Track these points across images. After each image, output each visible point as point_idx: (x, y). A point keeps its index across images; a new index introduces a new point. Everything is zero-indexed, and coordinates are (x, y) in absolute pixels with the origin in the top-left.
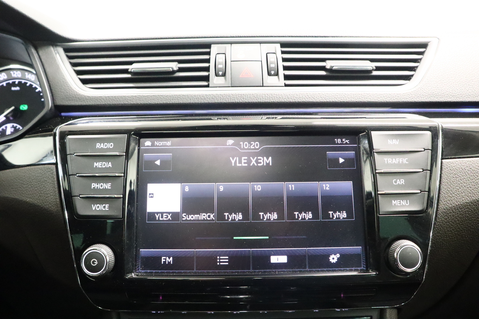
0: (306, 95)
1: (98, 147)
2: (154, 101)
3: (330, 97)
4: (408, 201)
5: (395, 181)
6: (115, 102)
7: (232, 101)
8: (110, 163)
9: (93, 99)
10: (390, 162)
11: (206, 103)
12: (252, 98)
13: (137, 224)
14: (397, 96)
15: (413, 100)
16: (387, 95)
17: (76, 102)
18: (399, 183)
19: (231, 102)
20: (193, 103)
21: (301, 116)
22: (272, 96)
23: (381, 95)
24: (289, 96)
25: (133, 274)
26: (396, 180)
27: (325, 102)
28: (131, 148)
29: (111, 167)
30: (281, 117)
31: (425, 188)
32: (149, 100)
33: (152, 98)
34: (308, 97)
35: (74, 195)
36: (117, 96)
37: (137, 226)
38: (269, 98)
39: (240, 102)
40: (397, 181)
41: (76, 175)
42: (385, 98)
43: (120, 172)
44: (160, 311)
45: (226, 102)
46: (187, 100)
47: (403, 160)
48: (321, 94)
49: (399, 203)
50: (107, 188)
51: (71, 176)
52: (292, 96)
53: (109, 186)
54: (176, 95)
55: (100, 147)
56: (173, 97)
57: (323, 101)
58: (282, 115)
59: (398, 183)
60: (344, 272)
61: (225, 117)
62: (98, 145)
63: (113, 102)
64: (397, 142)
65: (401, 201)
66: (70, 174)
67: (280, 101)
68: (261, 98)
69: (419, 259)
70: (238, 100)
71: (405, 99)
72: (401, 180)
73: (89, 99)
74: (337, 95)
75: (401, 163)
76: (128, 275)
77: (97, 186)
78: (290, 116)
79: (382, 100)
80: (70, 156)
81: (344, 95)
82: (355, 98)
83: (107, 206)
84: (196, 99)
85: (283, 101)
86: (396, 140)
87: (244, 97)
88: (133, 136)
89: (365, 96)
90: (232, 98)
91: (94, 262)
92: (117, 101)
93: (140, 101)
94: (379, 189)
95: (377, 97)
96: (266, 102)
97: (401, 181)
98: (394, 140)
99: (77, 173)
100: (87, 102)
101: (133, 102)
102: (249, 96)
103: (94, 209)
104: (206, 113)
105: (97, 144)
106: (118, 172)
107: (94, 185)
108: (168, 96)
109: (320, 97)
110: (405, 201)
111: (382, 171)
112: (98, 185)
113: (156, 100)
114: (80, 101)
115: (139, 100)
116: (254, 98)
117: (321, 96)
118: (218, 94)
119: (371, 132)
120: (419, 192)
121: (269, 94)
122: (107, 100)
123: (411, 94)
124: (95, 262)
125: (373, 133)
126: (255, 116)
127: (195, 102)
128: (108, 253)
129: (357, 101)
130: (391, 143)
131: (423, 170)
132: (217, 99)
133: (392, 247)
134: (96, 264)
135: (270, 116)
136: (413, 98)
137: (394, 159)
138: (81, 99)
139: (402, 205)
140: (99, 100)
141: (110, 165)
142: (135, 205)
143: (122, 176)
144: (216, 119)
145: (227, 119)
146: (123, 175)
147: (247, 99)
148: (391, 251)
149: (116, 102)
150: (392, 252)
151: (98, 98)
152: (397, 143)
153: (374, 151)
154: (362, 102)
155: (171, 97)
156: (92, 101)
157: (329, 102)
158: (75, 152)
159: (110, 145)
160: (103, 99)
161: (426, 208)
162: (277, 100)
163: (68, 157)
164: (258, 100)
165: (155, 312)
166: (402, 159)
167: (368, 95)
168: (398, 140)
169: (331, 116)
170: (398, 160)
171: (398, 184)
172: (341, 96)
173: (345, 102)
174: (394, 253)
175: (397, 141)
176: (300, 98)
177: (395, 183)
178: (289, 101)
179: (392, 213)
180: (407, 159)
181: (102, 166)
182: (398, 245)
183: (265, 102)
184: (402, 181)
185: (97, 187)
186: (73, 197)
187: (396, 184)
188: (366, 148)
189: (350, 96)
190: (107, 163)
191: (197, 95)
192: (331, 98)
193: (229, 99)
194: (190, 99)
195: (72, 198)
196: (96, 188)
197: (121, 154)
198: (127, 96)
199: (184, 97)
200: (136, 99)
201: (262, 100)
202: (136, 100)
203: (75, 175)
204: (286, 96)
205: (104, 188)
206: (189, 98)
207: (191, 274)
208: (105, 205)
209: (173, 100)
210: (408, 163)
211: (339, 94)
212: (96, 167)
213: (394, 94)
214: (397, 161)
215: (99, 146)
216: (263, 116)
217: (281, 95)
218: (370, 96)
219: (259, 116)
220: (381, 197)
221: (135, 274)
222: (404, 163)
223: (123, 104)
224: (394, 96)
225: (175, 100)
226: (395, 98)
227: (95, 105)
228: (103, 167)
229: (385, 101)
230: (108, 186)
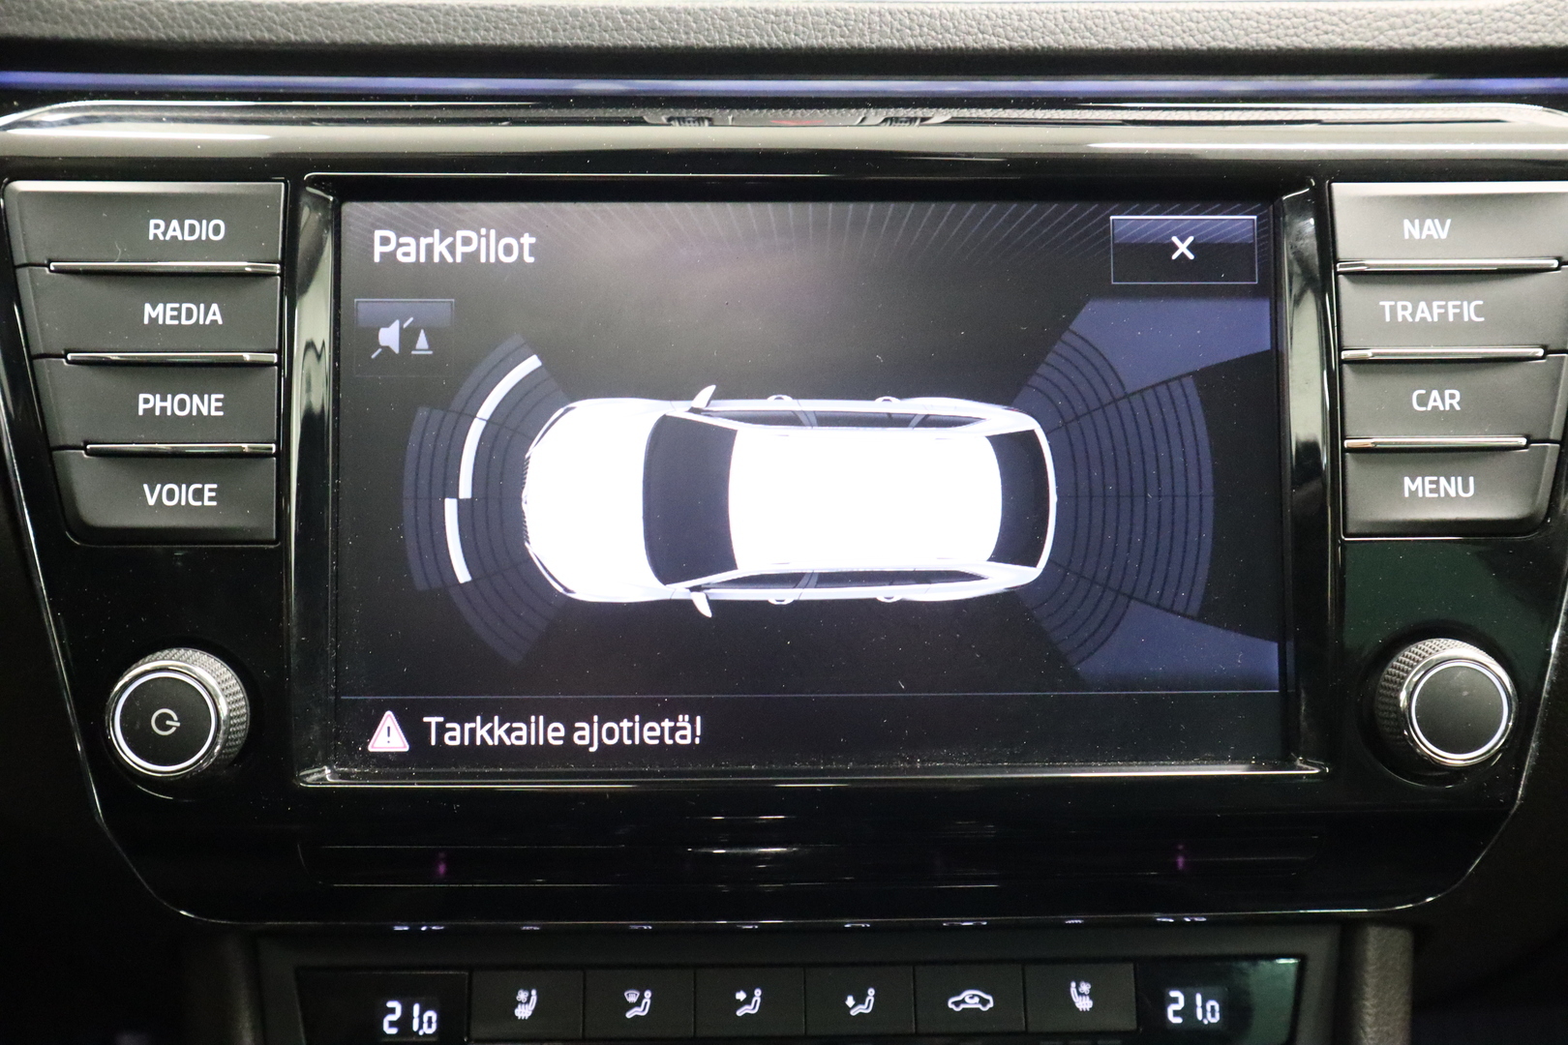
0: (1059, 16)
1: (155, 235)
2: (393, 31)
3: (1164, 30)
4: (1471, 479)
5: (1419, 396)
6: (215, 32)
7: (736, 42)
8: (215, 307)
9: (112, 15)
10: (1404, 316)
11: (625, 48)
12: (824, 30)
13: (337, 565)
14: (1466, 20)
15: (1535, 37)
16: (1420, 18)
17: (28, 23)
18: (1439, 403)
19: (733, 47)
20: (566, 47)
21: (1032, 111)
22: (911, 20)
23: (1392, 20)
24: (987, 22)
25: (328, 771)
26: (1423, 392)
27: (1140, 50)
28: (304, 242)
29: (220, 322)
30: (948, 118)
31: (1549, 426)
32: (368, 28)
33: (381, 20)
34: (1066, 26)
35: (62, 443)
36: (223, 5)
37: (337, 575)
38: (898, 31)
39: (774, 46)
40: (1428, 394)
41: (65, 357)
42: (1411, 30)
43: (261, 348)
44: (429, 921)
45: (712, 45)
46: (539, 31)
47: (1460, 307)
48: (1128, 12)
49: (1434, 486)
50: (205, 413)
51: (44, 361)
52: (1000, 21)
53: (214, 404)
54: (492, 9)
55: (164, 234)
56: (477, 17)
57: (1134, 45)
58: (950, 107)
59: (1431, 404)
60: (1192, 764)
61: (703, 113)
62: (157, 226)
63: (203, 28)
64: (1443, 229)
65: (1443, 480)
66: (34, 352)
67: (945, 46)
68: (861, 30)
69: (1501, 718)
70: (762, 37)
71: (1500, 35)
72: (1447, 393)
73: (89, 11)
74: (1195, 19)
75: (1451, 319)
76: (308, 775)
77: (159, 404)
78: (988, 111)
79: (1396, 39)
80: (30, 271)
81: (1227, 20)
82: (1273, 33)
83: (209, 489)
84: (581, 28)
85: (960, 44)
86: (1437, 221)
87: (791, 24)
88: (310, 189)
89: (1319, 24)
90: (738, 29)
91: (162, 722)
92: (224, 24)
93: (329, 33)
94: (1350, 430)
95: (1374, 25)
96: (885, 50)
97: (1446, 398)
98: (1429, 222)
99: (68, 347)
100: (83, 24)
101: (295, 34)
102: (810, 19)
103: (151, 501)
104: (622, 92)
105: (152, 222)
106: (254, 347)
107: (149, 402)
108: (455, 11)
109: (1119, 25)
110: (1460, 479)
111: (1369, 354)
112: (163, 399)
113: (401, 31)
114: (46, 21)
115: (325, 28)
116: (832, 30)
117: (1126, 25)
118: (677, 8)
119: (1334, 184)
120: (1523, 441)
121: (901, 13)
122: (174, 19)
123: (1531, 13)
124: (168, 723)
125: (1341, 191)
126: (835, 111)
127: (575, 41)
128: (224, 686)
129: (1281, 44)
130: (1417, 235)
131: (1547, 352)
132: (670, 30)
133: (1390, 665)
134: (174, 729)
135: (902, 112)
136: (1537, 27)
137: (1422, 305)
138: (49, 11)
139: (1442, 495)
140: (137, 19)
141: (215, 314)
142: (330, 485)
143: (270, 364)
144: (664, 119)
145: (710, 120)
146: (276, 361)
147: (804, 32)
148: (1387, 684)
149: (218, 29)
150: (1391, 685)
151: (132, 8)
152: (1444, 235)
153: (1338, 270)
154: (1303, 50)
155: (471, 16)
156: (104, 24)
157: (1158, 50)
158: (54, 256)
159: (210, 230)
160: (157, 16)
161: (1544, 510)
162: (934, 41)
163: (23, 274)
164: (850, 40)
165: (406, 928)
166: (1459, 303)
167: (1335, 19)
168: (1449, 222)
169: (1167, 112)
170: (1439, 307)
171: (1435, 408)
172: (1212, 23)
173: (1230, 50)
174: (1398, 691)
175: (1443, 225)
176: (1033, 30)
177: (1419, 404)
178: (985, 43)
179: (1397, 530)
180: (1481, 302)
181: (178, 317)
182: (1417, 657)
183: (878, 48)
184: (1452, 396)
185: (164, 409)
186: (55, 453)
187: (1423, 409)
188: (1307, 254)
189: (1255, 25)
190: (202, 306)
191: (585, 11)
192: (1170, 32)
193: (726, 32)
194: (555, 30)
195: (51, 456)
196: (157, 413)
197: (264, 267)
198: (270, 7)
199: (525, 18)
200: (308, 20)
201: (867, 38)
202: (311, 28)
203: (61, 356)
204: (974, 23)
205: (194, 413)
206: (549, 25)
207: (568, 770)
208: (200, 486)
209: (476, 30)
210: (1482, 319)
211: (1207, 14)
212: (153, 321)
213: (1454, 12)
214: (1436, 311)
215: (159, 232)
216: (872, 110)
217: (951, 19)
218: (1342, 25)
219: (853, 111)
220: (1357, 460)
221: (334, 774)
222: (1466, 319)
223: (251, 43)
224: (1454, 24)
225: (487, 30)
226: (1453, 32)
227: (121, 41)
228: (184, 322)
229: (1409, 47)
230: (208, 405)
